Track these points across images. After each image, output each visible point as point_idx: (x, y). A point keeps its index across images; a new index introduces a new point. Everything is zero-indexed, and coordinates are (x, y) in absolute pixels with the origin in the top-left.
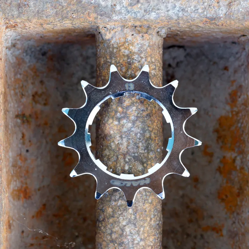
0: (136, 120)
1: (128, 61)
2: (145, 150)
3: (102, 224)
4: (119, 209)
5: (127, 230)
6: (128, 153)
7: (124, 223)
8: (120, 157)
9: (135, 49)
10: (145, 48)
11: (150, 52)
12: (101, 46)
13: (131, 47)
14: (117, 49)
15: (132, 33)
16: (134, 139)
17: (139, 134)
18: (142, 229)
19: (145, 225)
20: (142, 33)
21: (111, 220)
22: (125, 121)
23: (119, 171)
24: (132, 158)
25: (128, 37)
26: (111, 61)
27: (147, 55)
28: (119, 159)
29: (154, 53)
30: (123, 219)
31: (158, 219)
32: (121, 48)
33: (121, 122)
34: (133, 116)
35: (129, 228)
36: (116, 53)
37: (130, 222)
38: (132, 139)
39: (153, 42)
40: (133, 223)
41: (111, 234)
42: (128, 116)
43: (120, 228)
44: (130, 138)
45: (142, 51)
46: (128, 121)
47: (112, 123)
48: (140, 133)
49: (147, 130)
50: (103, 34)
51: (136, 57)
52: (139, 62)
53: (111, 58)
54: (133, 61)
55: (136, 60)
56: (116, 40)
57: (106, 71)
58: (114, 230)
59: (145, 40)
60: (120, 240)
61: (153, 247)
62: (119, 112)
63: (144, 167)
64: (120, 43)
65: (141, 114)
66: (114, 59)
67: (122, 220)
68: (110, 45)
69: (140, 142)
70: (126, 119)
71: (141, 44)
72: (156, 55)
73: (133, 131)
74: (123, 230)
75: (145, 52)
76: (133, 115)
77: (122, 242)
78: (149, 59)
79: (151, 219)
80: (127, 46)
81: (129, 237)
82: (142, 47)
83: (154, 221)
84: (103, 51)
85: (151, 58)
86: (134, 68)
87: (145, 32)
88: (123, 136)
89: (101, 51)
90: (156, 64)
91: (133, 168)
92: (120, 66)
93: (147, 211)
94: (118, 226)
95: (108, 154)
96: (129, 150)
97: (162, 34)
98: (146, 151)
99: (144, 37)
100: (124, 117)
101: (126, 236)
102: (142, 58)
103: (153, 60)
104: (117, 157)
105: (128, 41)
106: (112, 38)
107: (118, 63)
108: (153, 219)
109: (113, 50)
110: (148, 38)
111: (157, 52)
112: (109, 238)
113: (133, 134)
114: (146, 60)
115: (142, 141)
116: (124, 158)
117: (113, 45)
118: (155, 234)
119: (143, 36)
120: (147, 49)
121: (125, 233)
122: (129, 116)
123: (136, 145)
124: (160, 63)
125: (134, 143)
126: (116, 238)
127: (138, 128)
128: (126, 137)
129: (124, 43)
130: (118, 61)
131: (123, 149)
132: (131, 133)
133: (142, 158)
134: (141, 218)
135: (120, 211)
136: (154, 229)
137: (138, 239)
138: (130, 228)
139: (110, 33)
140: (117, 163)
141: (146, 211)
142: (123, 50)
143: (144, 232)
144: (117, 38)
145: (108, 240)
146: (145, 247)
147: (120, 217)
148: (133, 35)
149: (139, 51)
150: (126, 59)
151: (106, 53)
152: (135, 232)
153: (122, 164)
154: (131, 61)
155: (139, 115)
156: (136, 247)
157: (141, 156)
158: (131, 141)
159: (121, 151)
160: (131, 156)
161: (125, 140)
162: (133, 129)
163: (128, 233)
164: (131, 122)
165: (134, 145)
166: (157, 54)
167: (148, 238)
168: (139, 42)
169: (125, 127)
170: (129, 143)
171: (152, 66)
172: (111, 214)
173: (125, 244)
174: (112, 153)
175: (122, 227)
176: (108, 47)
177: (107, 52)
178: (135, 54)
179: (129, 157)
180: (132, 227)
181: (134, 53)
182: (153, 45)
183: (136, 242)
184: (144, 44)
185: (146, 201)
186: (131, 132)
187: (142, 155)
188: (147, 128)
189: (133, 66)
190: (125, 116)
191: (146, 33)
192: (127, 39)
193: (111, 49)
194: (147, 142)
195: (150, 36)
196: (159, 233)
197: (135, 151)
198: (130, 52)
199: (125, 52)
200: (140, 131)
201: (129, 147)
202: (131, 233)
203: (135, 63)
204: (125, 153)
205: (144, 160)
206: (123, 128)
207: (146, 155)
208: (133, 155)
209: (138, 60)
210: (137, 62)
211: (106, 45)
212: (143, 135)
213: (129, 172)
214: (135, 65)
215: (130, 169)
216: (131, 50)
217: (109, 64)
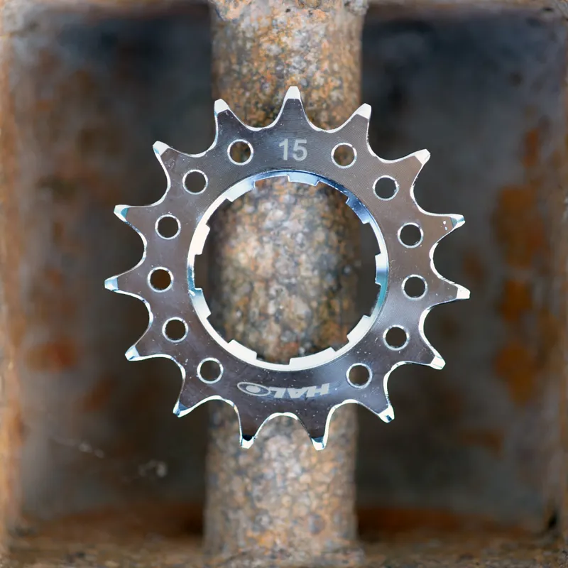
0: (295, 204)
1: (276, 71)
2: (313, 270)
3: (218, 432)
5: (273, 448)
6: (274, 277)
7: (266, 433)
8: (257, 285)
9: (292, 42)
10: (317, 41)
11: (329, 49)
12: (219, 34)
13: (284, 39)
14: (254, 41)
15: (287, 7)
16: (289, 247)
17: (300, 235)
18: (305, 446)
20: (309, 7)
22: (268, 205)
23: (254, 317)
24: (284, 288)
25: (277, 14)
26: (240, 69)
27: (321, 57)
28: (256, 290)
29: (338, 52)
32: (262, 40)
33: (259, 207)
34: (286, 194)
35: (276, 445)
36: (250, 50)
37: (278, 429)
38: (284, 246)
39: (335, 26)
40: (285, 433)
41: (236, 456)
42: (275, 196)
43: (256, 443)
44: (279, 243)
45: (308, 47)
46: (275, 205)
47: (241, 208)
48: (302, 232)
49: (318, 226)
50: (221, 8)
51: (294, 60)
52: (303, 71)
53: (240, 63)
54: (288, 71)
55: (295, 68)
56: (251, 20)
59: (317, 22)
60: (255, 470)
61: (332, 487)
63: (311, 307)
64: (259, 30)
65: (306, 190)
66: (246, 64)
68: (239, 32)
69: (302, 252)
70: (272, 200)
71: (307, 31)
72: (342, 56)
73: (286, 228)
74: (262, 448)
75: (315, 50)
76: (287, 191)
77: (259, 474)
78: (326, 65)
80: (276, 35)
81: (275, 465)
82: (309, 38)
84: (224, 46)
85: (331, 62)
87: (316, 5)
88: (265, 239)
89: (219, 45)
90: (343, 76)
91: (287, 310)
92: (260, 82)
95: (232, 277)
96: (277, 271)
97: (356, 9)
98: (316, 272)
99: (315, 17)
100: (266, 197)
101: (270, 461)
102: (309, 62)
103: (336, 67)
104: (251, 284)
105: (277, 25)
106: (242, 16)
107: (255, 75)
109: (245, 44)
110: (324, 17)
111: (344, 49)
112: (232, 463)
113: (286, 234)
114: (318, 68)
115: (307, 250)
116: (267, 288)
117: (244, 32)
119: (311, 14)
120: (321, 42)
121: (266, 456)
122: (278, 194)
123: (293, 259)
124: (353, 74)
125: (290, 256)
126: (248, 465)
127: (299, 221)
128: (271, 242)
129: (270, 28)
130: (254, 70)
131: (264, 267)
132: (283, 232)
133: (306, 289)
137: (297, 468)
138: (278, 444)
139: (236, 5)
140: (250, 300)
142: (265, 46)
143: (309, 455)
144: (254, 16)
145: (229, 468)
146: (312, 486)
148: (288, 10)
149: (302, 47)
150: (272, 64)
151: (229, 50)
152: (290, 453)
153: (262, 302)
154: (283, 70)
155: (301, 192)
156: (292, 486)
157: (303, 284)
158: (281, 251)
159: (259, 271)
160: (281, 284)
161: (268, 248)
162: (286, 224)
163: (274, 455)
164: (283, 206)
165: (288, 259)
166: (344, 54)
167: (318, 466)
168: (303, 26)
169: (270, 220)
171: (332, 82)
173: (265, 480)
174: (241, 277)
176: (235, 37)
177: (231, 48)
178: (293, 54)
179: (277, 287)
180: (283, 443)
181: (292, 51)
182: (335, 33)
183: (291, 475)
184: (314, 30)
186: (282, 229)
187: (307, 282)
188: (319, 222)
189: (288, 81)
190: (268, 194)
191: (317, 7)
192: (276, 20)
193: (240, 42)
194: (319, 253)
195: (327, 14)
196: (348, 454)
197: (291, 272)
198: (283, 49)
199: (270, 50)
200: (304, 228)
201: (279, 265)
202: (280, 455)
203: (292, 74)
204: (269, 276)
205: (312, 293)
206: (264, 220)
207: (316, 281)
208: (286, 281)
209: (301, 68)
210: (297, 72)
211: (229, 32)
212: (308, 236)
213: (277, 321)
214: (294, 78)
215: (280, 312)
216: (283, 45)
217: (236, 75)
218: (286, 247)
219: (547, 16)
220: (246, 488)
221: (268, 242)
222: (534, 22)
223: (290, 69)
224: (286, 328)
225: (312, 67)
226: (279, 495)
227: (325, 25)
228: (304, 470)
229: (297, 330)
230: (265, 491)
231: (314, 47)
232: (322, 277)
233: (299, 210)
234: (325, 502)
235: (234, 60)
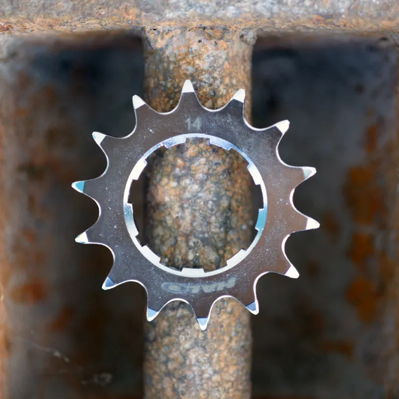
0: (206, 180)
2: (220, 228)
3: (152, 345)
4: (179, 322)
5: (192, 356)
6: (192, 233)
7: (187, 346)
8: (179, 239)
9: (204, 64)
10: (221, 63)
11: (229, 69)
12: (150, 59)
13: (197, 62)
14: (176, 64)
15: (199, 39)
16: (203, 211)
17: (211, 202)
18: (216, 355)
19: (222, 348)
20: (215, 38)
21: (166, 340)
22: (187, 181)
23: (178, 262)
24: (199, 241)
25: (192, 44)
26: (165, 84)
27: (224, 74)
28: (179, 242)
29: (236, 71)
30: (186, 339)
31: (243, 337)
32: (181, 63)
33: (181, 183)
34: (200, 173)
35: (195, 354)
36: (173, 70)
37: (196, 343)
38: (199, 210)
39: (233, 52)
40: (201, 346)
41: (166, 363)
42: (192, 174)
43: (181, 353)
44: (195, 208)
45: (214, 67)
46: (192, 181)
47: (167, 184)
48: (212, 200)
49: (223, 196)
50: (151, 40)
51: (205, 77)
52: (211, 85)
53: (165, 79)
54: (200, 85)
55: (205, 83)
56: (173, 49)
57: (158, 99)
58: (171, 356)
59: (221, 50)
60: (180, 372)
61: (235, 384)
62: (179, 167)
63: (219, 255)
64: (179, 55)
65: (214, 170)
66: (170, 80)
67: (184, 340)
68: (164, 58)
69: (212, 215)
70: (190, 178)
71: (214, 56)
72: (239, 74)
73: (200, 198)
74: (185, 357)
75: (220, 70)
76: (201, 171)
77: (183, 375)
78: (227, 81)
79: (231, 339)
80: (191, 59)
81: (195, 368)
82: (215, 61)
83: (236, 342)
84: (154, 67)
85: (231, 78)
86: (202, 96)
87: (220, 37)
88: (185, 206)
89: (150, 66)
91: (202, 256)
93: (224, 325)
94: (178, 349)
95: (161, 233)
96: (194, 229)
97: (248, 40)
98: (222, 229)
99: (219, 46)
100: (186, 176)
101: (191, 366)
102: (215, 79)
103: (234, 82)
104: (176, 238)
105: (192, 52)
106: (167, 46)
107: (176, 88)
108: (235, 339)
109: (169, 66)
110: (225, 46)
111: (240, 68)
112: (163, 368)
113: (200, 202)
114: (221, 83)
115: (216, 213)
116: (187, 241)
117: (168, 57)
118: (237, 362)
119: (216, 44)
120: (223, 64)
121: (188, 362)
122: (194, 173)
123: (206, 220)
125: (203, 217)
126: (175, 369)
127: (210, 192)
128: (190, 208)
129: (187, 54)
130: (176, 84)
131: (185, 226)
132: (198, 201)
133: (215, 241)
134: (215, 338)
135: (181, 326)
136: (236, 355)
137: (210, 371)
138: (197, 353)
139: (162, 38)
140: (175, 250)
141: (222, 326)
142: (184, 67)
143: (219, 361)
144: (175, 46)
145: (161, 371)
146: (221, 383)
147: (181, 336)
148: (200, 41)
149: (210, 67)
151: (158, 70)
152: (205, 360)
153: (183, 251)
154: (197, 84)
155: (211, 172)
156: (207, 383)
157: (213, 238)
158: (197, 214)
159: (181, 229)
160: (197, 238)
161: (188, 212)
162: (200, 195)
163: (193, 362)
164: (198, 182)
165: (202, 220)
166: (240, 72)
167: (225, 369)
168: (210, 53)
169: (189, 192)
170: (194, 216)
171: (232, 92)
172: (167, 330)
173: (188, 379)
174: (168, 232)
175: (183, 352)
176: (161, 61)
177: (159, 68)
178: (204, 73)
179: (194, 240)
180: (200, 352)
181: (202, 70)
182: (233, 57)
183: (206, 376)
184: (219, 55)
185: (223, 310)
186: (198, 198)
187: (216, 236)
188: (223, 193)
189: (201, 92)
190: (187, 173)
191: (221, 38)
192: (191, 48)
193: (165, 65)
194: (224, 215)
195: (228, 43)
196: (246, 360)
197: (205, 230)
198: (196, 69)
199: (187, 70)
200: (213, 197)
201: (195, 224)
202: (198, 361)
203: (203, 87)
204: (188, 232)
205: (220, 244)
206: (184, 192)
207: (222, 235)
208: (201, 236)
209: (209, 83)
210: (207, 85)
211: (157, 58)
212: (217, 203)
213: (195, 264)
214: (204, 90)
215: (196, 258)
216: (197, 66)
217: (162, 88)
218: (201, 211)
219: (383, 44)
220: (173, 385)
221: (188, 208)
222: (372, 48)
223: (202, 84)
226: (197, 390)
227: (226, 51)
228: (215, 372)
230: (187, 387)
231: (219, 67)
232: (226, 232)
233: (209, 185)
234: (231, 395)
235: (161, 77)
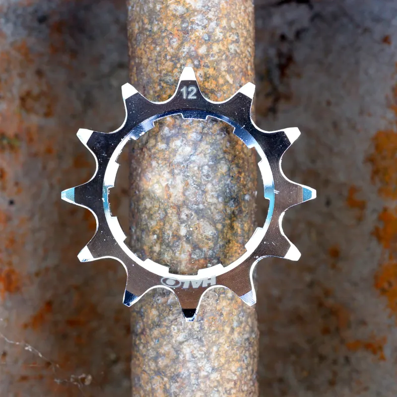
0: (201, 141)
1: (182, 27)
2: (218, 198)
3: (140, 339)
4: (170, 310)
5: (186, 350)
6: (185, 203)
7: (181, 338)
8: (170, 211)
9: (196, 3)
10: (216, 2)
11: (226, 9)
13: (188, 1)
14: (163, 3)
16: (196, 177)
17: (206, 167)
18: (215, 349)
19: (221, 341)
21: (156, 332)
22: (178, 142)
23: (168, 239)
24: (193, 213)
26: (151, 28)
27: (220, 15)
28: (169, 215)
29: (235, 11)
30: (179, 330)
31: (247, 328)
32: (169, 2)
33: (170, 145)
34: (193, 132)
35: (190, 348)
36: (159, 11)
37: (191, 335)
38: (192, 177)
40: (197, 338)
41: (155, 359)
42: (184, 134)
43: (172, 347)
44: (188, 174)
45: (209, 7)
46: (184, 142)
47: (155, 146)
48: (208, 165)
49: (221, 159)
51: (197, 18)
52: (205, 27)
53: (151, 23)
54: (192, 27)
55: (198, 25)
57: (143, 47)
58: (162, 351)
60: (173, 370)
61: (238, 383)
62: (168, 126)
63: (216, 229)
66: (156, 23)
67: (176, 331)
69: (208, 182)
70: (182, 138)
72: (238, 15)
73: (194, 162)
74: (178, 351)
75: (215, 10)
76: (194, 130)
77: (176, 373)
78: (224, 23)
79: (233, 330)
81: (189, 365)
83: (239, 333)
84: (138, 9)
85: (229, 20)
86: (194, 40)
88: (176, 171)
90: (239, 32)
91: (196, 231)
92: (168, 38)
93: (224, 313)
94: (169, 343)
95: (149, 206)
96: (187, 199)
98: (220, 200)
100: (176, 135)
101: (185, 362)
102: (210, 20)
103: (233, 24)
104: (165, 210)
107: (164, 32)
108: (237, 330)
109: (155, 6)
111: (240, 9)
112: (153, 366)
113: (194, 167)
114: (217, 25)
115: (212, 180)
116: (179, 214)
118: (241, 357)
120: (219, 3)
121: (181, 357)
122: (186, 132)
123: (200, 188)
124: (248, 31)
125: (197, 185)
126: (167, 366)
127: (205, 155)
128: (182, 174)
130: (163, 28)
131: (176, 196)
132: (191, 165)
133: (212, 213)
134: (213, 328)
135: (173, 314)
136: (238, 349)
137: (208, 368)
138: (192, 347)
140: (164, 225)
141: (221, 314)
142: (172, 7)
143: (218, 355)
145: (150, 370)
146: (221, 382)
147: (173, 326)
149: (204, 7)
150: (178, 22)
151: (142, 13)
152: (202, 355)
153: (174, 225)
154: (188, 27)
155: (205, 131)
156: (204, 382)
157: (210, 209)
158: (190, 181)
159: (172, 199)
160: (191, 209)
161: (179, 179)
162: (193, 158)
163: (188, 357)
164: (191, 143)
165: (196, 188)
166: (240, 13)
167: (226, 366)
169: (180, 155)
170: (187, 184)
171: (230, 36)
172: (156, 319)
173: (181, 378)
174: (157, 205)
175: (175, 345)
177: (143, 10)
178: (196, 13)
179: (187, 212)
180: (195, 346)
181: (195, 10)
183: (203, 374)
185: (222, 295)
186: (191, 163)
187: (212, 208)
188: (221, 156)
189: (193, 36)
190: (178, 133)
193: (151, 5)
194: (223, 182)
196: (252, 356)
197: (199, 199)
199: (176, 10)
200: (209, 161)
201: (187, 193)
202: (193, 356)
203: (196, 30)
204: (180, 203)
205: (218, 217)
206: (175, 155)
207: (221, 206)
208: (195, 207)
209: (203, 25)
210: (199, 28)
212: (214, 168)
213: (188, 241)
214: (197, 34)
215: (190, 233)
216: (188, 6)
217: (148, 33)
218: (194, 178)
220: (165, 385)
221: (179, 174)
223: (193, 26)
224: (196, 247)
225: (213, 24)
226: (193, 391)
229: (205, 249)
230: (181, 388)
231: (214, 7)
232: (226, 203)
233: (204, 146)
235: (146, 21)
